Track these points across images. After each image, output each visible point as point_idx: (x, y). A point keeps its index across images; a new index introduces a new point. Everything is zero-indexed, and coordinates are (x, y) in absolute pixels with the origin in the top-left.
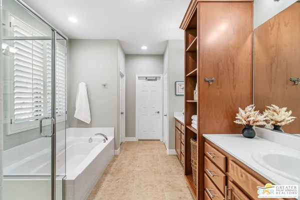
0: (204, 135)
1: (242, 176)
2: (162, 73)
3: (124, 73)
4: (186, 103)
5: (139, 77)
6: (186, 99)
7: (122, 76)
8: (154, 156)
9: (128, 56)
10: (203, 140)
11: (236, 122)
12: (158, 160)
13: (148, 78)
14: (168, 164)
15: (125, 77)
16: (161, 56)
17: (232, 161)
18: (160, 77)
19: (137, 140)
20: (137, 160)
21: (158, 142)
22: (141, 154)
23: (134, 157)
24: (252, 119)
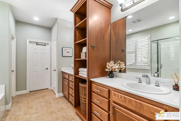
0: (91, 80)
1: (121, 98)
2: (50, 40)
3: (14, 36)
4: (75, 61)
5: (30, 41)
6: (75, 58)
7: (13, 38)
8: (46, 101)
9: (18, 22)
10: (91, 83)
11: (107, 70)
12: (51, 103)
13: (38, 43)
14: (59, 104)
15: (15, 39)
16: (49, 29)
17: (113, 91)
18: (48, 44)
19: (28, 92)
20: (32, 108)
21: (47, 90)
22: (35, 102)
23: (28, 107)
24: (114, 68)
